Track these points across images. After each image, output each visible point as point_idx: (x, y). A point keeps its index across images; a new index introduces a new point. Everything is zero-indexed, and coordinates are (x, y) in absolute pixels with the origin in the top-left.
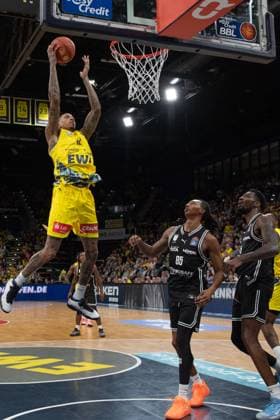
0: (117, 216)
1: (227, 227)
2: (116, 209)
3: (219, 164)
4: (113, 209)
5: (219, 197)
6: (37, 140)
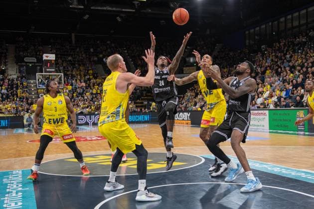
0: (192, 65)
1: (268, 72)
3: (263, 26)
4: (190, 60)
5: (263, 50)
6: (134, 11)
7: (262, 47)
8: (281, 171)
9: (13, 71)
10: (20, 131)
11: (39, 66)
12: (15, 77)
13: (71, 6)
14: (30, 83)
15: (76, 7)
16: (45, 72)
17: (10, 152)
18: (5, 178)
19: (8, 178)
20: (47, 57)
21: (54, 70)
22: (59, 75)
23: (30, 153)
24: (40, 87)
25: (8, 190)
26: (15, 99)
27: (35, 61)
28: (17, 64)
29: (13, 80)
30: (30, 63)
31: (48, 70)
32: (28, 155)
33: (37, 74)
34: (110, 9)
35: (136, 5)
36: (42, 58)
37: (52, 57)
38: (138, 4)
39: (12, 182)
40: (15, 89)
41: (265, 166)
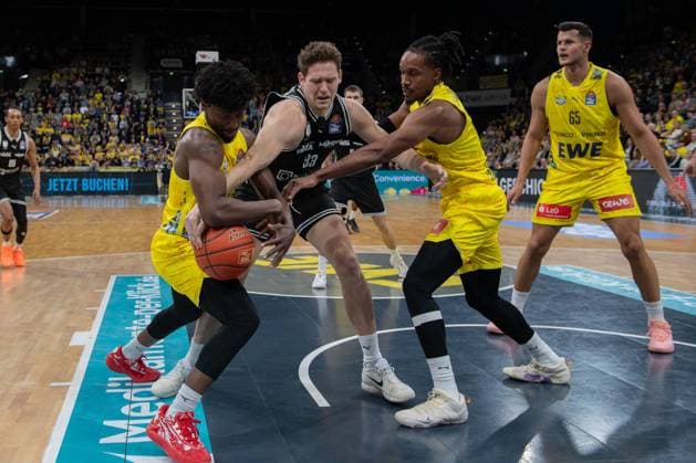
0: (498, 70)
1: (678, 85)
2: (497, 60)
5: (668, 36)
7: (665, 29)
9: (140, 84)
11: (187, 74)
12: (143, 96)
14: (170, 108)
17: (136, 239)
18: (131, 289)
19: (135, 289)
20: (203, 57)
25: (136, 313)
26: (142, 138)
27: (181, 65)
28: (147, 71)
29: (139, 102)
30: (172, 69)
33: (184, 90)
36: (194, 58)
37: (211, 57)
39: (142, 297)
40: (142, 119)
41: (677, 297)
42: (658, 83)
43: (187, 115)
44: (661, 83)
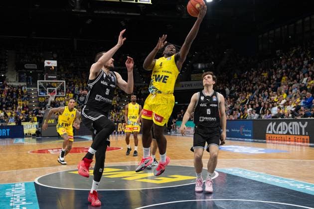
0: (200, 71)
1: (284, 78)
2: (199, 66)
3: (278, 30)
4: (198, 66)
5: (278, 55)
6: (139, 14)
7: (277, 51)
8: (305, 189)
9: (13, 78)
10: (20, 141)
11: (40, 73)
12: (15, 84)
13: (73, 10)
14: (31, 90)
15: (78, 11)
16: (46, 80)
17: (11, 163)
18: (8, 191)
19: (11, 191)
20: (49, 63)
21: (56, 77)
22: (60, 82)
23: (32, 165)
24: (41, 95)
25: (11, 204)
27: (36, 68)
28: (17, 71)
29: (13, 87)
30: (31, 70)
31: (49, 77)
32: (30, 167)
33: (38, 81)
34: (114, 12)
35: (141, 8)
36: (44, 64)
37: (53, 63)
38: (143, 7)
39: (15, 195)
40: (15, 97)
41: (286, 182)
42: (274, 77)
43: (40, 94)
44: (276, 77)
